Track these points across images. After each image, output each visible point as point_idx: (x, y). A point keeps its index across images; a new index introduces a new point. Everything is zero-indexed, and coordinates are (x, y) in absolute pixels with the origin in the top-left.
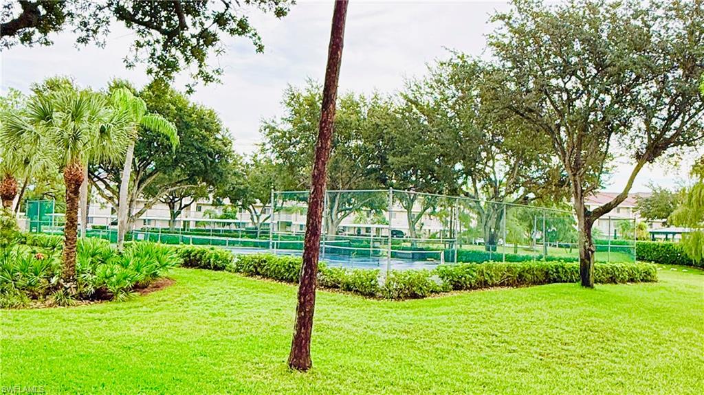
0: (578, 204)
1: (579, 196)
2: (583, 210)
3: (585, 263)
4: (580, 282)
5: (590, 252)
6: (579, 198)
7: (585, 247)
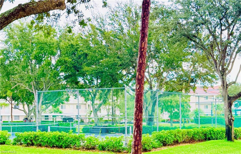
0: (224, 93)
1: (225, 88)
2: (227, 96)
3: (229, 128)
4: (227, 139)
5: (232, 121)
6: (225, 89)
7: (228, 118)
